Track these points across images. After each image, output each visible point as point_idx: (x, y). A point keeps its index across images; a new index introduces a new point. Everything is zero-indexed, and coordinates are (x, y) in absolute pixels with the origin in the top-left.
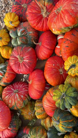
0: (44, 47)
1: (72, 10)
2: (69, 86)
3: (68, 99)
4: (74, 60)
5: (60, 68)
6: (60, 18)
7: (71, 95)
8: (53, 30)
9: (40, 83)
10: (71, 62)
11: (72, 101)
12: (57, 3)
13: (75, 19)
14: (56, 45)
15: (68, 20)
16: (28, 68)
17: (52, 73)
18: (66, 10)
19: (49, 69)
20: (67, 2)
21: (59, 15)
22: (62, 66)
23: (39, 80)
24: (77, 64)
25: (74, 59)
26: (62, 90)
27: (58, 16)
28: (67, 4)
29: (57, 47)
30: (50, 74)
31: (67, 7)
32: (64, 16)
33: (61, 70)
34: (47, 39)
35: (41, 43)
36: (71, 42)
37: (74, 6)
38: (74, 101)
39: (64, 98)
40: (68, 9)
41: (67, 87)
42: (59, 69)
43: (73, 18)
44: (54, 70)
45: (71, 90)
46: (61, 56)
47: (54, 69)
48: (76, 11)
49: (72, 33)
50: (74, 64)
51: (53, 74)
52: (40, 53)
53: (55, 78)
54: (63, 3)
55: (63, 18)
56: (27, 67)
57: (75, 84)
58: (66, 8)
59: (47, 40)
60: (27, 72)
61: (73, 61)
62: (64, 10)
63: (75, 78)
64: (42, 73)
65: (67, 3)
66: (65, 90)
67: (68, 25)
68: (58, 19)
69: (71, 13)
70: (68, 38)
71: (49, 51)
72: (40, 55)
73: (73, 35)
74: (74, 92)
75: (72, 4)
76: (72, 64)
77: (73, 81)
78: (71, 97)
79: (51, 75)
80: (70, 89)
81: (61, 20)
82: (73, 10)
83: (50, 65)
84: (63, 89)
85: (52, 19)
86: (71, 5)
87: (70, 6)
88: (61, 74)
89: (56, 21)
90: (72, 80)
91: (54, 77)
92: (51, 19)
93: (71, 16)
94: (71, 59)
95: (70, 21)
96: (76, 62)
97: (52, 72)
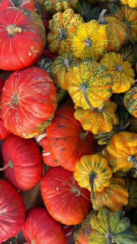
0: (23, 168)
1: (38, 94)
2: (107, 215)
3: (120, 239)
4: (88, 165)
5: (70, 185)
6: (26, 114)
7: (120, 228)
8: (24, 135)
9: (54, 237)
10: (85, 173)
11: (129, 238)
12: (4, 89)
13: (51, 105)
14: (41, 153)
15: (41, 112)
16: (14, 222)
17: (64, 205)
18: (28, 99)
19: (54, 202)
20: (22, 85)
21: (21, 109)
22: (71, 182)
23: (49, 234)
24: (95, 169)
25: (86, 165)
26: (101, 230)
27: (20, 112)
28: (24, 88)
29: (44, 155)
30: (61, 210)
31: (28, 92)
32: (31, 109)
33: (74, 190)
34: (20, 153)
35: (11, 162)
36: (65, 140)
37: (37, 87)
38: (132, 237)
39: (112, 242)
40: (30, 95)
41: (105, 219)
42: (70, 190)
43: (46, 105)
44: (64, 198)
45: (114, 220)
46: (59, 165)
47: (63, 194)
48: (46, 93)
49: (58, 125)
50: (92, 173)
51: (66, 206)
52: (20, 182)
53: (73, 211)
54: (14, 86)
55: (31, 111)
56: (11, 221)
57: (111, 202)
58: (28, 95)
59: (20, 155)
60: (16, 231)
61: (86, 168)
62: (25, 99)
63: (106, 192)
64: (45, 214)
65: (24, 86)
66: (105, 226)
67: (45, 118)
68: (22, 117)
69: (40, 99)
70: (57, 136)
71: (35, 170)
72: (23, 184)
73: (61, 126)
74: (122, 221)
75: (33, 85)
76: (88, 174)
77: (106, 199)
78: (123, 233)
79: (65, 210)
80: (112, 219)
81: (29, 117)
82: (40, 94)
83: (51, 192)
84: (101, 227)
85: (12, 120)
86: (33, 87)
87: (31, 89)
88: (79, 195)
89: (22, 121)
90: (103, 198)
91: (71, 210)
92: (10, 120)
93: (42, 104)
94: (82, 167)
95: (45, 112)
96: (93, 168)
97: (63, 203)
